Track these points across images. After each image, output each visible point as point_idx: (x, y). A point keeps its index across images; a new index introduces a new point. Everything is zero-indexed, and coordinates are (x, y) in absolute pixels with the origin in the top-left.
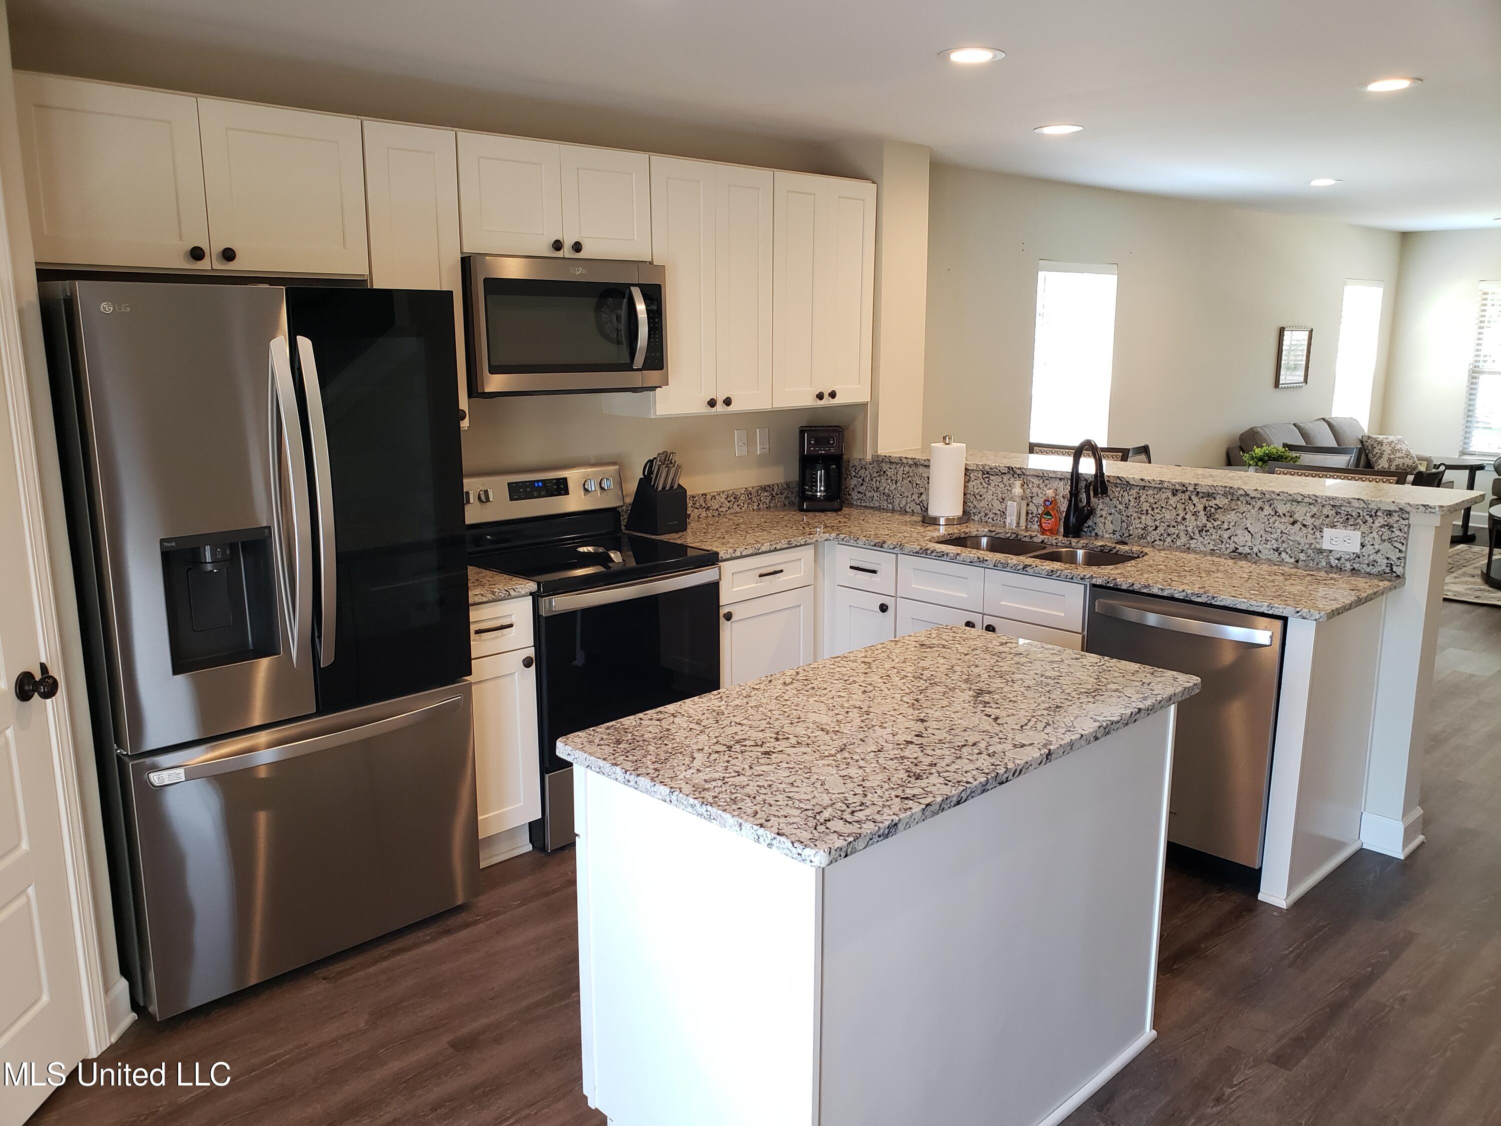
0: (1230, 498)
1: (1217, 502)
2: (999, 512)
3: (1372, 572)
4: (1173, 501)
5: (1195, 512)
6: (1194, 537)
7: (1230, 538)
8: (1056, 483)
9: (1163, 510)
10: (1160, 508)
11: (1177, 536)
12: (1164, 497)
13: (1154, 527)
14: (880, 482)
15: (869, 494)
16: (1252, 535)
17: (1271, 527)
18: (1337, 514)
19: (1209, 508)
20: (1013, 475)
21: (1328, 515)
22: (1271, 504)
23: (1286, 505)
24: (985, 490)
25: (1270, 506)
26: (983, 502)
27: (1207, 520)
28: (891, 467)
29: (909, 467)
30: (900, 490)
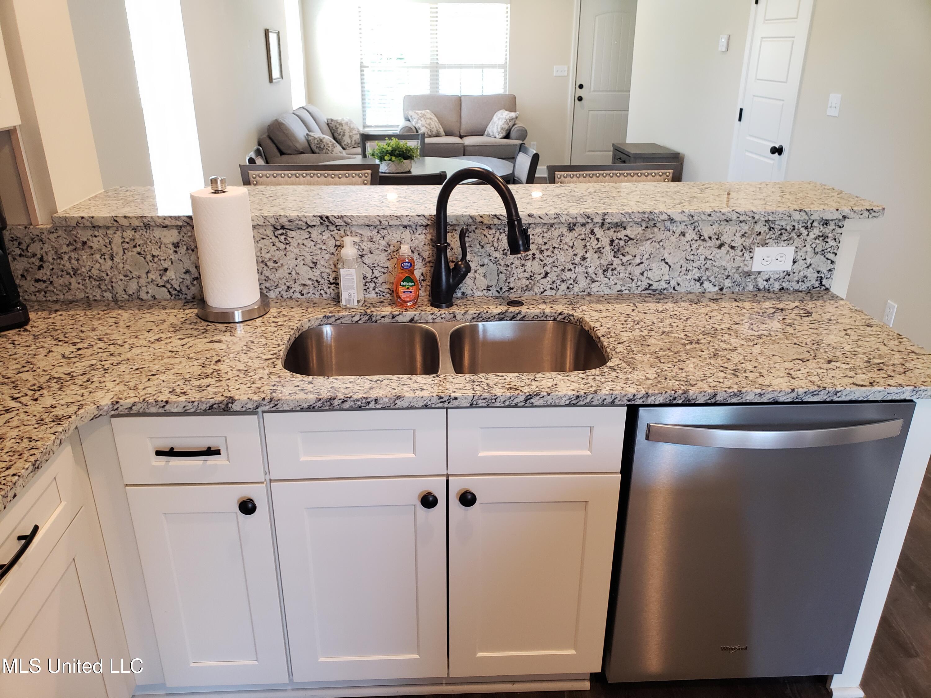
0: (644, 225)
1: (628, 232)
2: (310, 283)
3: (800, 289)
4: (569, 238)
5: (599, 248)
6: (596, 279)
7: (642, 274)
8: (399, 232)
9: (556, 251)
10: (551, 249)
11: (574, 281)
12: (557, 235)
13: (544, 274)
14: (78, 260)
15: (59, 282)
16: (670, 266)
17: (693, 254)
18: (770, 230)
19: (617, 241)
20: (327, 226)
21: (760, 233)
22: (695, 227)
23: (713, 227)
24: (282, 253)
25: (694, 230)
26: (280, 271)
27: (614, 257)
28: (96, 233)
29: (134, 231)
30: (123, 268)
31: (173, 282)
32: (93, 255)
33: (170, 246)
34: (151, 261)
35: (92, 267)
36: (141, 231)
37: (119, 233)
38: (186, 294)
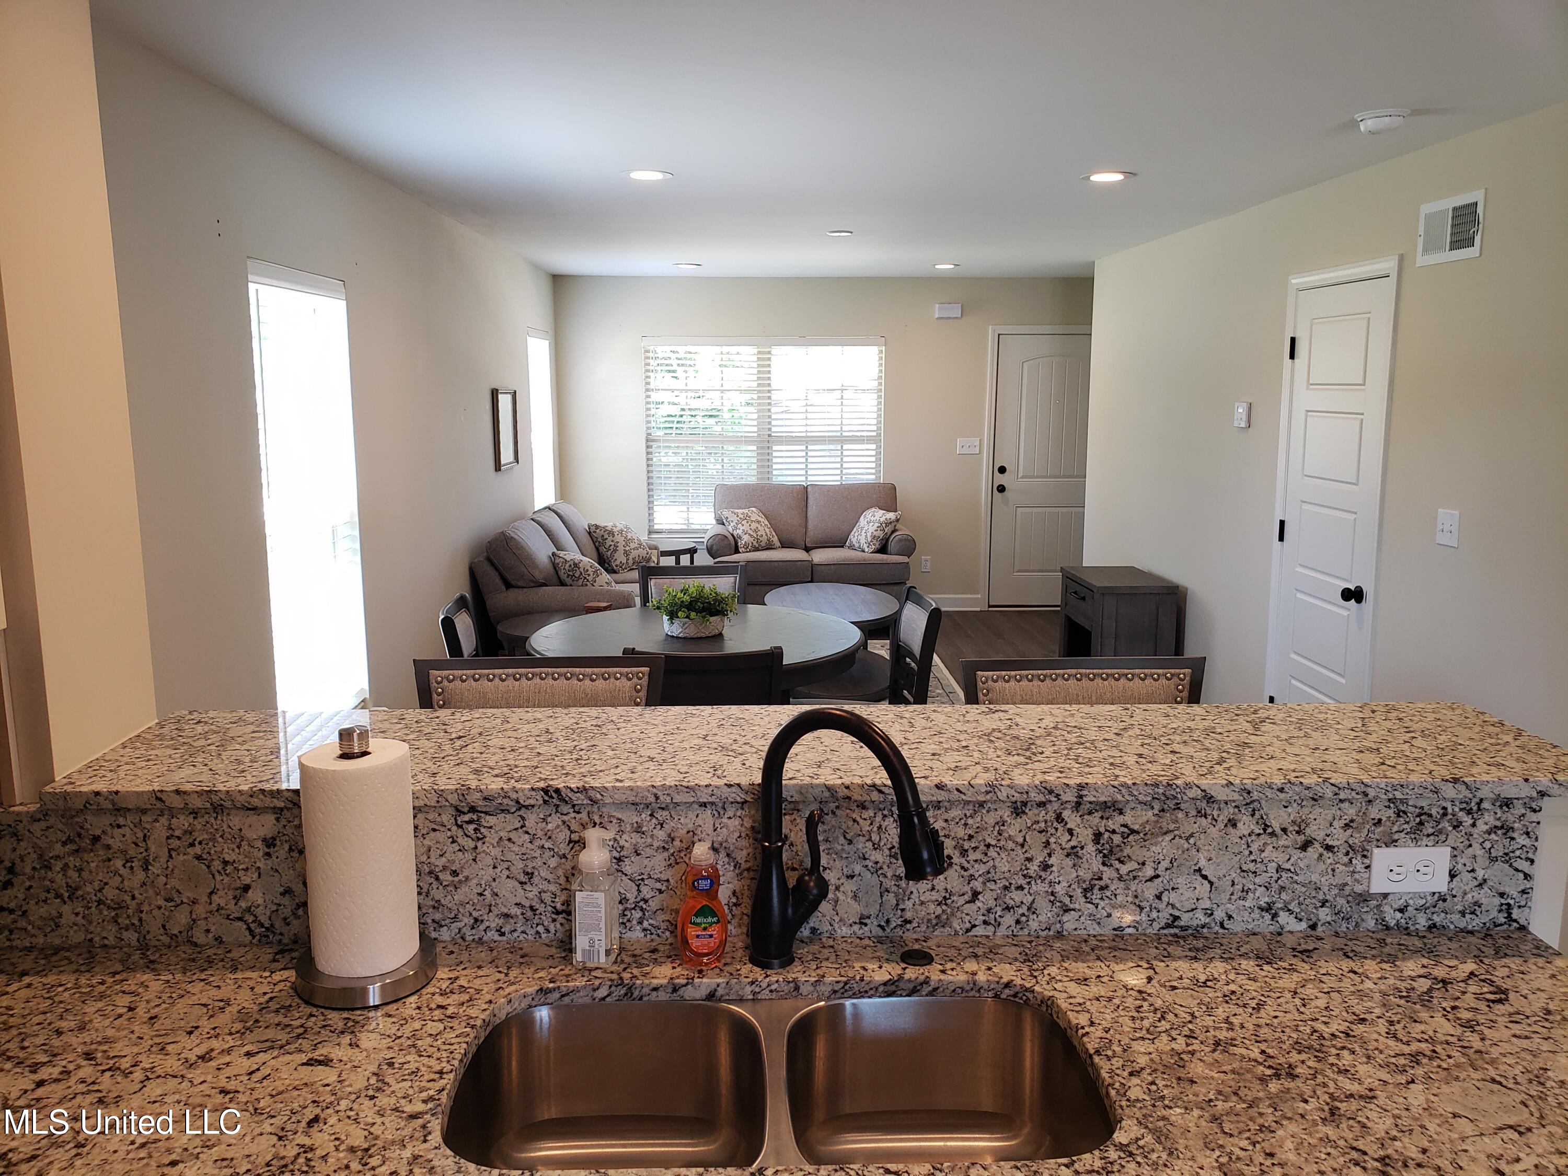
0: (1157, 806)
1: (1128, 818)
2: (516, 911)
3: (1470, 927)
4: (1015, 828)
5: (1073, 848)
6: (1072, 906)
7: (1159, 897)
8: (691, 815)
9: (992, 853)
10: (982, 847)
11: (1029, 909)
12: (992, 821)
13: (970, 894)
14: (80, 870)
15: (39, 911)
16: (1211, 883)
17: (1254, 861)
18: (1399, 816)
19: (1107, 835)
20: (557, 806)
21: (1380, 820)
22: (1254, 810)
23: (1289, 810)
24: (469, 856)
25: (1253, 815)
26: (464, 889)
27: (1104, 864)
28: (121, 821)
29: (192, 816)
30: (166, 884)
31: (258, 911)
32: (109, 860)
33: (259, 844)
34: (219, 872)
35: (106, 884)
36: (207, 816)
37: (163, 821)
38: (281, 934)
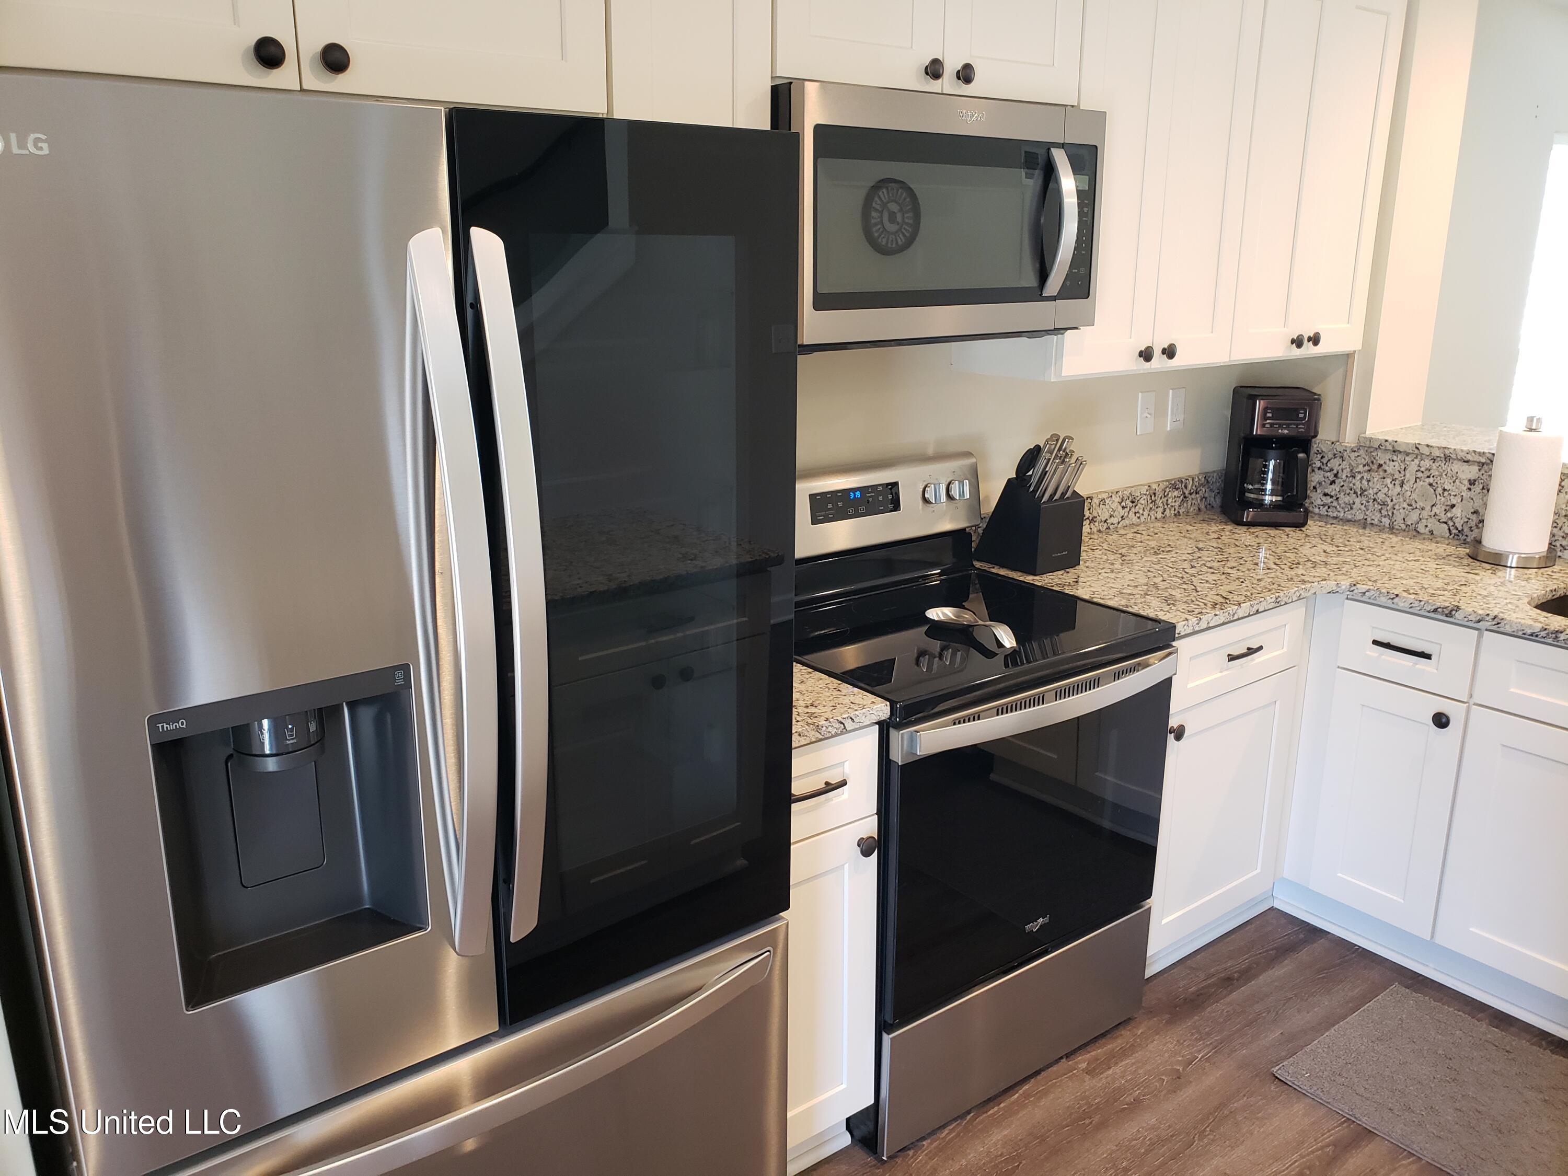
14: (1369, 481)
28: (1395, 458)
29: (1433, 461)
30: (1410, 496)
31: (1457, 521)
32: (1384, 478)
33: (1466, 483)
34: (1440, 494)
35: (1380, 491)
36: (1440, 462)
37: (1417, 461)
38: (1467, 536)
